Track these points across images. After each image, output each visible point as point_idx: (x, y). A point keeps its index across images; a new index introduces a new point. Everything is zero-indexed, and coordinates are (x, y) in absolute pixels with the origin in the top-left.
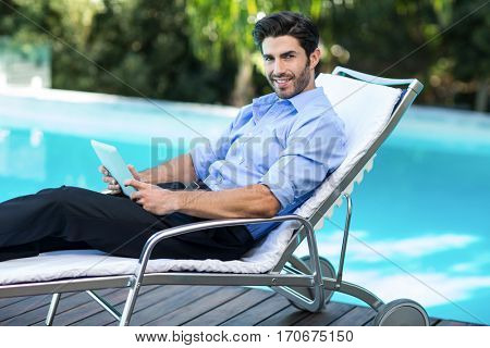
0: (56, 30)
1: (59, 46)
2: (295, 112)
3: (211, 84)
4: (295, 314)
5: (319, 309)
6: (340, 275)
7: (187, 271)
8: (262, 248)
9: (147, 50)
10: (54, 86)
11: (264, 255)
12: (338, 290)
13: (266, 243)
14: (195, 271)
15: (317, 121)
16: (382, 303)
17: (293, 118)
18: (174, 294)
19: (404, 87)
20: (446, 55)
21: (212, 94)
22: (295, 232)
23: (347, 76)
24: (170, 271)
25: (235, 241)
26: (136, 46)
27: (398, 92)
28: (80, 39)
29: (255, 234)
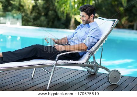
0: (22, 10)
1: (23, 14)
2: (90, 27)
3: (63, 24)
4: (90, 75)
5: (96, 72)
6: (100, 64)
7: (66, 63)
8: (82, 58)
9: (46, 15)
10: (23, 25)
11: (83, 59)
12: (100, 67)
13: (83, 57)
14: (67, 63)
15: (95, 29)
16: (110, 71)
17: (89, 28)
18: (61, 71)
19: (114, 21)
20: (126, 16)
21: (64, 26)
22: (90, 54)
23: (101, 19)
24: (62, 63)
25: (76, 56)
26: (43, 14)
27: (113, 22)
28: (29, 12)
29: (80, 55)
